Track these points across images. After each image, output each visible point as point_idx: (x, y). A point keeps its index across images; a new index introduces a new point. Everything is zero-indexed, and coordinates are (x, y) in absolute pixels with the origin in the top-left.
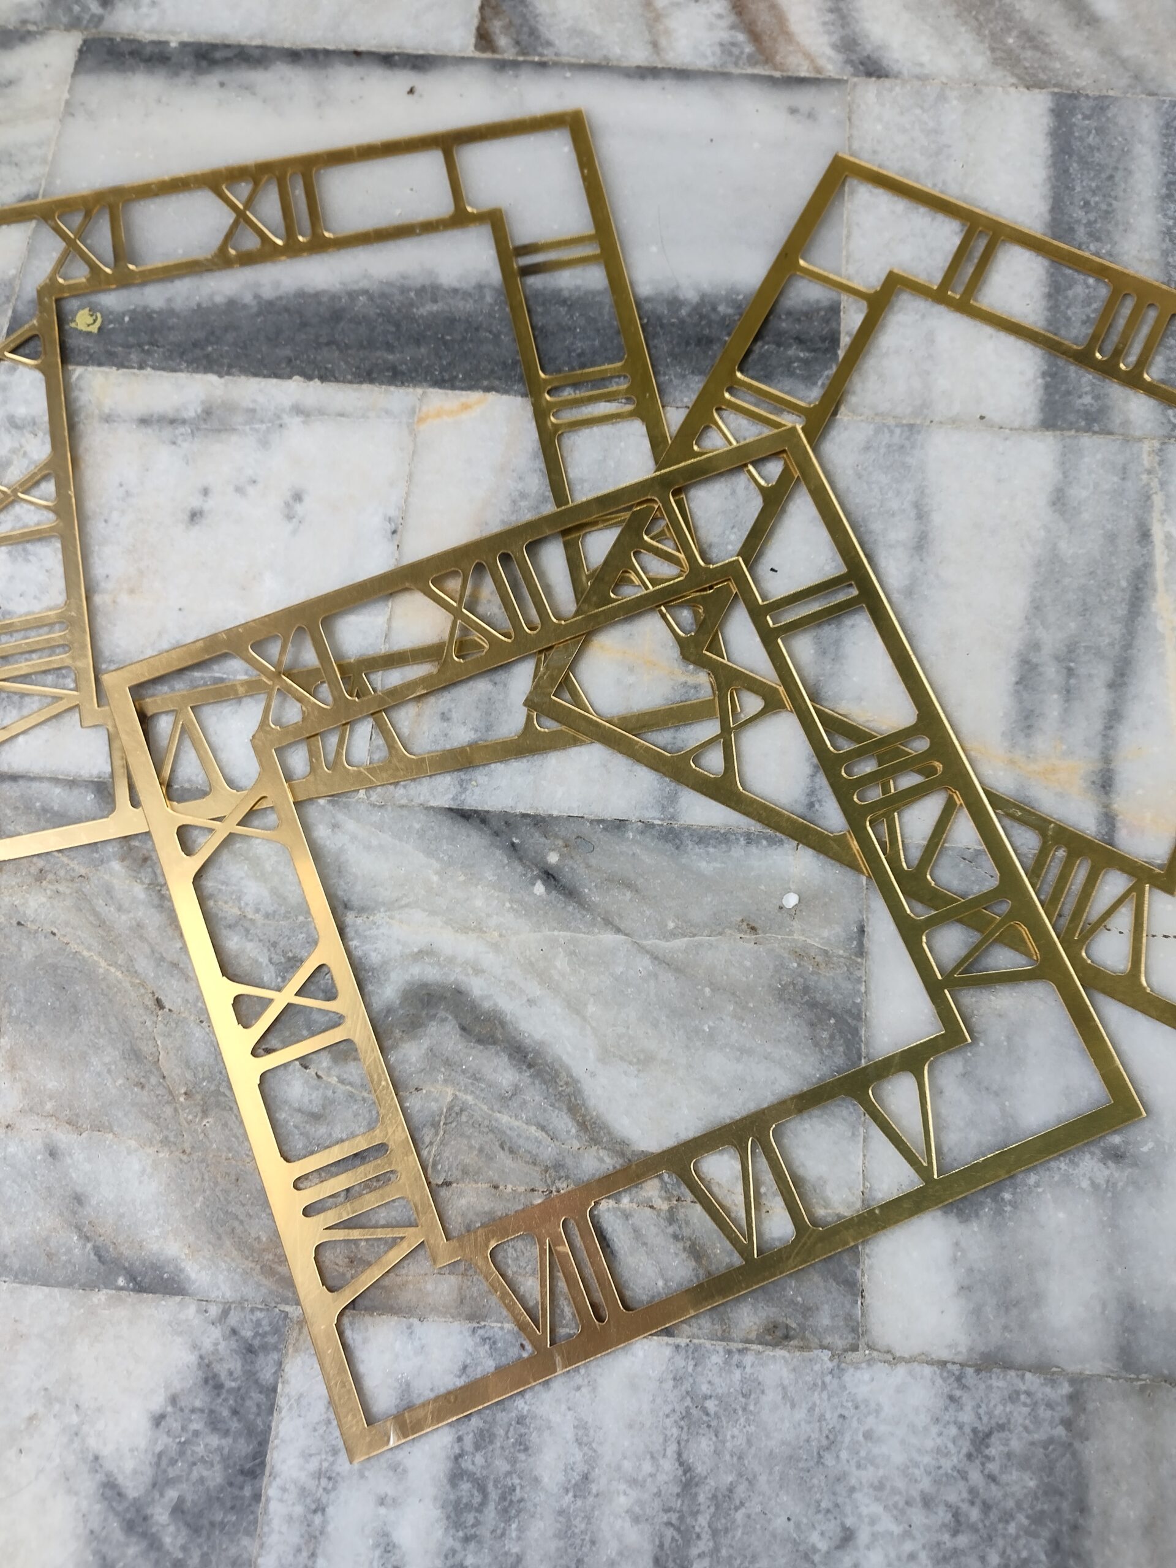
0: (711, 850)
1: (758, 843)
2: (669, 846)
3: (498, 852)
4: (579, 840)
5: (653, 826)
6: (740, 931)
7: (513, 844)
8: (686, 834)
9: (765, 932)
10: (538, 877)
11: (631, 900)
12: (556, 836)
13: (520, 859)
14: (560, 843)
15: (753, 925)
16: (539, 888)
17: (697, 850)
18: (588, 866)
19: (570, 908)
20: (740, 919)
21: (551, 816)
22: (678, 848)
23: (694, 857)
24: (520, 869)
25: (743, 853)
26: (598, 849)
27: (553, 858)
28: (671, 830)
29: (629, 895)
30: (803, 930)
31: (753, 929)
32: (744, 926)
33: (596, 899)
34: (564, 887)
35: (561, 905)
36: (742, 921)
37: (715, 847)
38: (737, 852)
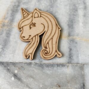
0: (50, 68)
1: (59, 66)
2: (40, 68)
3: (5, 71)
4: (22, 68)
5: (37, 63)
6: (57, 87)
7: (8, 69)
8: (44, 65)
9: (62, 87)
10: (13, 76)
11: (32, 81)
12: (17, 67)
13: (9, 72)
14: (18, 68)
15: (59, 85)
16: (13, 78)
17: (47, 68)
18: (23, 73)
19: (19, 83)
20: (56, 84)
21: (16, 62)
22: (42, 68)
23: (46, 70)
24: (9, 74)
25: (56, 69)
26: (25, 69)
27: (16, 72)
28: (41, 64)
29: (32, 79)
30: (71, 86)
31: (59, 86)
32: (57, 86)
33: (25, 80)
34: (18, 78)
35: (17, 82)
36: (57, 84)
37: (50, 67)
38: (55, 68)
